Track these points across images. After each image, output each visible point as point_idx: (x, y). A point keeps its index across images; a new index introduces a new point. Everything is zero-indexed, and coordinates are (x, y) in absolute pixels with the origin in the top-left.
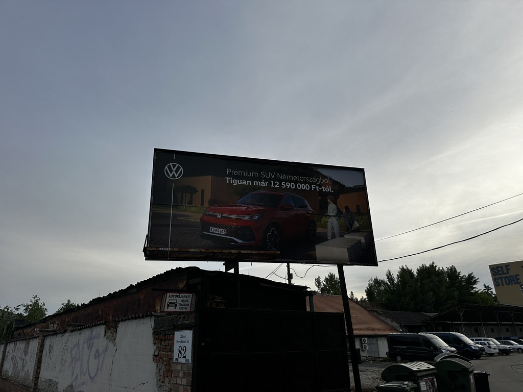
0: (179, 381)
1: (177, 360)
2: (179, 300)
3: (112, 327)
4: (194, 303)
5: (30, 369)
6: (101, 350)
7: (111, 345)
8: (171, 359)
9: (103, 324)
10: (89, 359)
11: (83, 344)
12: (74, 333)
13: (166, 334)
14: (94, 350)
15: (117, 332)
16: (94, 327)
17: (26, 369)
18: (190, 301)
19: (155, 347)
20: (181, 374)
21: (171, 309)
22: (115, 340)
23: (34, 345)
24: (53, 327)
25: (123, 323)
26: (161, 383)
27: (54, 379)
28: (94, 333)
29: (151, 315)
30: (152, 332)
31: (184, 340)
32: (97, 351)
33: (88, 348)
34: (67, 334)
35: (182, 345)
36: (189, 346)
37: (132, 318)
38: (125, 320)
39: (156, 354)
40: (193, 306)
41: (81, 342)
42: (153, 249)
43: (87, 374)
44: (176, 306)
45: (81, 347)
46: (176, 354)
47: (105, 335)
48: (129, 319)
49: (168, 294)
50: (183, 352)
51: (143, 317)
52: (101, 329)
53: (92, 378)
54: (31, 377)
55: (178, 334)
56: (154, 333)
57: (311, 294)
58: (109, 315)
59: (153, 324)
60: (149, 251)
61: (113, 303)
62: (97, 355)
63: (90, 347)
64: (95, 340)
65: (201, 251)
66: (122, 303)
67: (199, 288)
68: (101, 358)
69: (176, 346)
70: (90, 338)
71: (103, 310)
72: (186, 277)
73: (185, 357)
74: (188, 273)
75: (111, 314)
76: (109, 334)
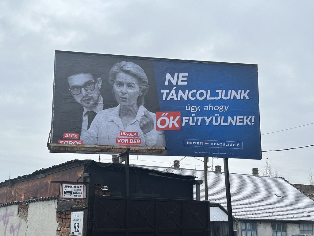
1: (73, 233)
2: (73, 190)
3: (23, 207)
4: (85, 191)
6: (15, 225)
7: (23, 221)
8: (70, 233)
9: (16, 204)
10: (5, 233)
13: (66, 214)
14: (9, 226)
15: (28, 211)
16: (9, 206)
18: (82, 189)
19: (58, 224)
21: (68, 196)
22: (26, 217)
25: (33, 204)
28: (9, 211)
29: (55, 199)
30: (56, 212)
31: (78, 218)
32: (12, 227)
35: (77, 222)
36: (81, 223)
37: (40, 200)
38: (35, 201)
39: (59, 229)
40: (85, 194)
42: (55, 145)
44: (71, 194)
46: (72, 231)
47: (18, 213)
48: (38, 201)
49: (64, 185)
50: (77, 228)
51: (48, 199)
52: (15, 208)
55: (73, 214)
56: (57, 213)
57: (198, 183)
58: (21, 196)
59: (56, 206)
60: (53, 146)
61: (24, 186)
62: (12, 230)
63: (5, 223)
64: (10, 218)
65: (95, 147)
66: (32, 186)
67: (88, 180)
68: (16, 233)
69: (73, 223)
70: (6, 216)
71: (15, 192)
72: (83, 168)
73: (78, 231)
74: (85, 165)
75: (23, 195)
76: (22, 212)
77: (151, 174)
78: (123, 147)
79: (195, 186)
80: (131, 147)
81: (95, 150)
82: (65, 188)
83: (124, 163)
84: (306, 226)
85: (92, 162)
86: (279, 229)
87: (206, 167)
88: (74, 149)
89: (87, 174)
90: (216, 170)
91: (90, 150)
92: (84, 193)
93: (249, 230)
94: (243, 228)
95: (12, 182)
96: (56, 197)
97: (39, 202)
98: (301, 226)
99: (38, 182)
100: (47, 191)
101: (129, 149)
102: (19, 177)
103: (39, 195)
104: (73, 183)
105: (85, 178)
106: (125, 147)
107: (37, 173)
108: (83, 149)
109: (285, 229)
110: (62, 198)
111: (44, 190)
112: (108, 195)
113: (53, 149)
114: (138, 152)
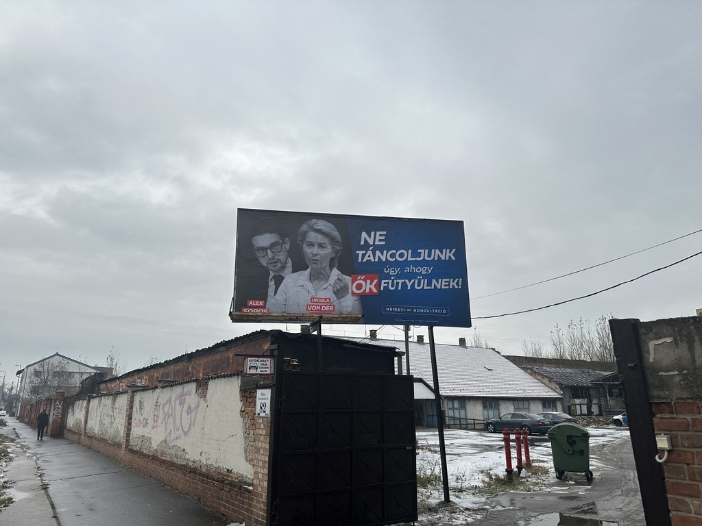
0: (260, 432)
1: (259, 414)
2: (259, 364)
3: (202, 384)
4: (272, 366)
5: (119, 426)
6: (193, 406)
7: (202, 401)
8: (255, 414)
9: (194, 381)
10: (181, 415)
11: (175, 400)
12: (166, 389)
13: (250, 392)
14: (186, 407)
15: (207, 389)
16: (186, 384)
17: (114, 426)
18: (269, 364)
19: (241, 404)
20: (262, 426)
21: (253, 371)
22: (205, 396)
23: (123, 401)
24: (141, 382)
25: (213, 381)
26: (246, 434)
27: (147, 435)
28: (185, 390)
29: (238, 375)
30: (239, 390)
31: (264, 397)
32: (189, 407)
33: (180, 404)
34: (158, 390)
35: (263, 401)
36: (268, 403)
37: (221, 377)
38: (215, 378)
39: (243, 410)
40: (273, 369)
41: (173, 399)
42: (238, 313)
43: (180, 429)
44: (257, 369)
45: (173, 403)
46: (258, 411)
47: (196, 392)
48: (218, 377)
49: (249, 359)
50: (263, 408)
51: (231, 376)
52: (193, 386)
53: (185, 433)
54: (122, 434)
55: (259, 392)
56: (241, 391)
57: (400, 355)
58: (199, 372)
59: (240, 382)
60: (236, 315)
61: (203, 361)
62: (189, 411)
63: (182, 403)
64: (187, 397)
65: (283, 316)
66: (212, 360)
67: (276, 353)
68: (194, 414)
69: (258, 403)
70: (182, 395)
71: (193, 367)
72: (270, 339)
73: (264, 412)
74: (273, 336)
75: (202, 371)
76: (200, 391)
77: (346, 345)
78: (314, 315)
79: (396, 359)
80: (323, 315)
81: (283, 318)
82: (250, 362)
83: (315, 333)
84: (521, 403)
85: (279, 333)
86: (491, 407)
87: (407, 337)
88: (259, 318)
89: (275, 346)
90: (418, 340)
91: (278, 318)
92: (271, 368)
93: (456, 409)
94: (450, 406)
95: (190, 357)
96: (239, 373)
97: (219, 379)
98: (516, 403)
99: (218, 357)
100: (228, 366)
101: (321, 317)
102: (197, 351)
103: (219, 371)
104: (259, 356)
105: (272, 351)
106: (317, 315)
107: (217, 346)
108: (269, 318)
109: (497, 407)
110: (246, 374)
111: (225, 365)
112: (298, 370)
113: (236, 318)
114: (331, 321)
